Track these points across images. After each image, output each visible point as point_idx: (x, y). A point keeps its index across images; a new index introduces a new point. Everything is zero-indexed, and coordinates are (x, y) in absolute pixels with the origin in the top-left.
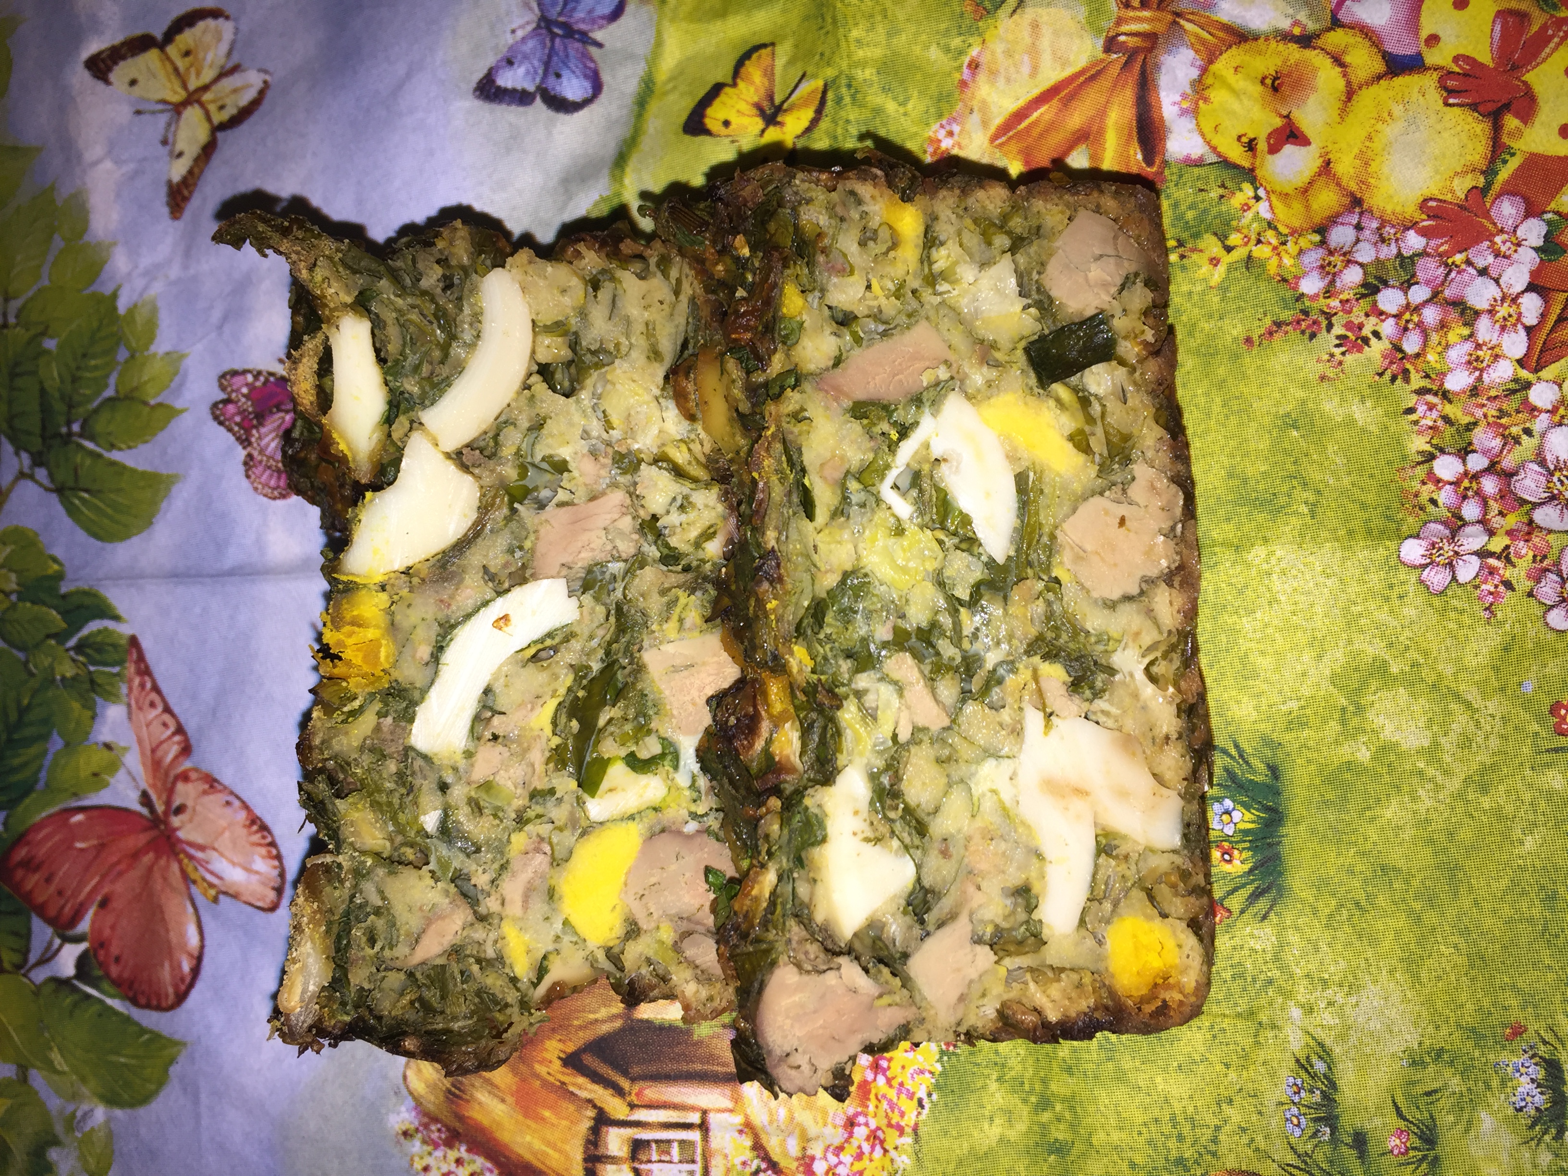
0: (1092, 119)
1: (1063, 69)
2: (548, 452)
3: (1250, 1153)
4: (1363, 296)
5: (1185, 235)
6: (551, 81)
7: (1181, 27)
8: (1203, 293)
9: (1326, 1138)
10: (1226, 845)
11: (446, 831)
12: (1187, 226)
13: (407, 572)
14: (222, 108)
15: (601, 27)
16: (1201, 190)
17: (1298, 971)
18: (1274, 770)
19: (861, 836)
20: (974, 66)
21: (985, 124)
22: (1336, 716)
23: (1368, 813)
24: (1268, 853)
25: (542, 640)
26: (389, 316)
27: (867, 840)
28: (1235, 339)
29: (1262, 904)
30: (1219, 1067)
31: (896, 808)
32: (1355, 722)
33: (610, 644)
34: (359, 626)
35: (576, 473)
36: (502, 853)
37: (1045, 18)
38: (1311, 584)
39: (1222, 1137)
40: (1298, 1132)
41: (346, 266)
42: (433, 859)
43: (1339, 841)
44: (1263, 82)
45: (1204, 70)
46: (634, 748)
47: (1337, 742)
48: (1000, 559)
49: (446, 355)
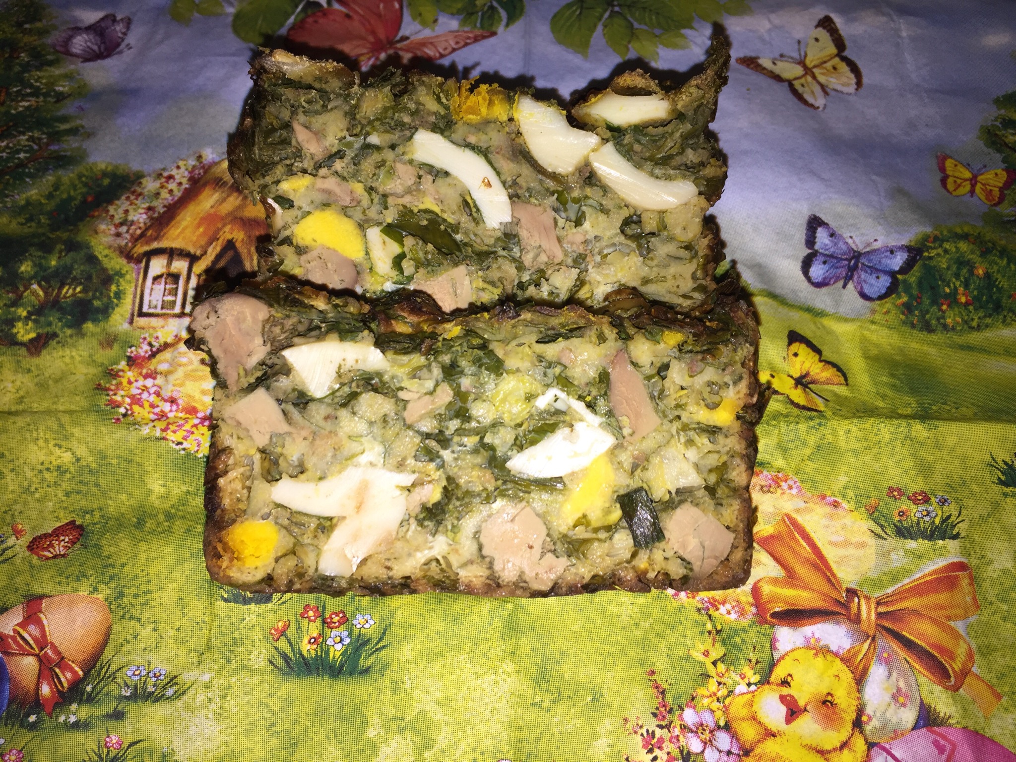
0: (802, 580)
1: (835, 562)
2: (587, 216)
3: (121, 641)
4: (681, 752)
5: (724, 635)
6: (821, 259)
7: (865, 641)
8: (685, 645)
9: (124, 693)
10: (321, 640)
11: (368, 147)
12: (730, 637)
13: (519, 133)
14: (803, 85)
15: (855, 287)
16: (754, 648)
17: (234, 680)
18: (366, 671)
19: (342, 363)
20: (836, 505)
21: (798, 511)
22: (399, 714)
23: (332, 735)
24: (313, 667)
25: (476, 206)
26: (669, 129)
27: (340, 367)
28: (654, 664)
29: (280, 662)
30: (178, 624)
31: (358, 387)
32: (394, 727)
33: (471, 246)
34: (489, 104)
35: (574, 230)
36: (352, 177)
37: (869, 552)
38: (487, 700)
39: (133, 623)
40: (130, 673)
41: (699, 107)
42: (352, 139)
43: (316, 715)
44: (829, 694)
45: (836, 655)
46: (408, 257)
47: (382, 714)
48: (509, 465)
49: (646, 160)
